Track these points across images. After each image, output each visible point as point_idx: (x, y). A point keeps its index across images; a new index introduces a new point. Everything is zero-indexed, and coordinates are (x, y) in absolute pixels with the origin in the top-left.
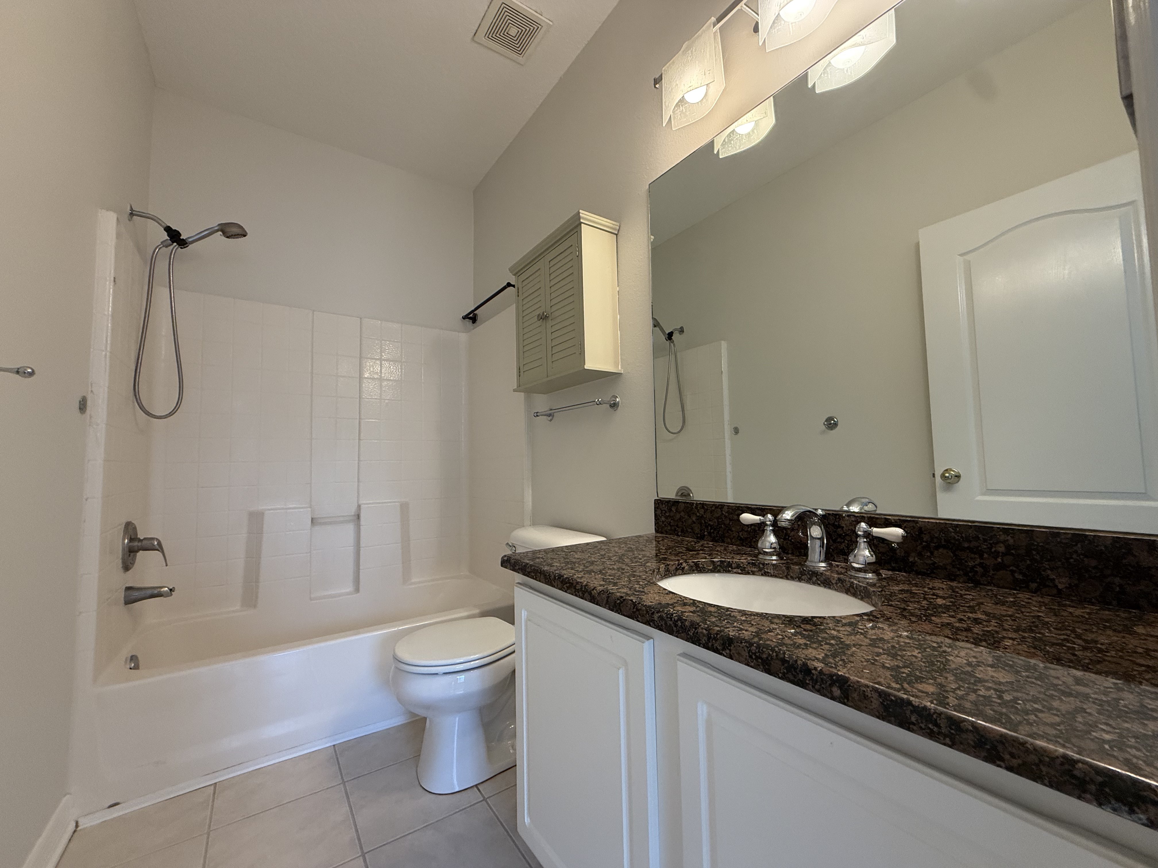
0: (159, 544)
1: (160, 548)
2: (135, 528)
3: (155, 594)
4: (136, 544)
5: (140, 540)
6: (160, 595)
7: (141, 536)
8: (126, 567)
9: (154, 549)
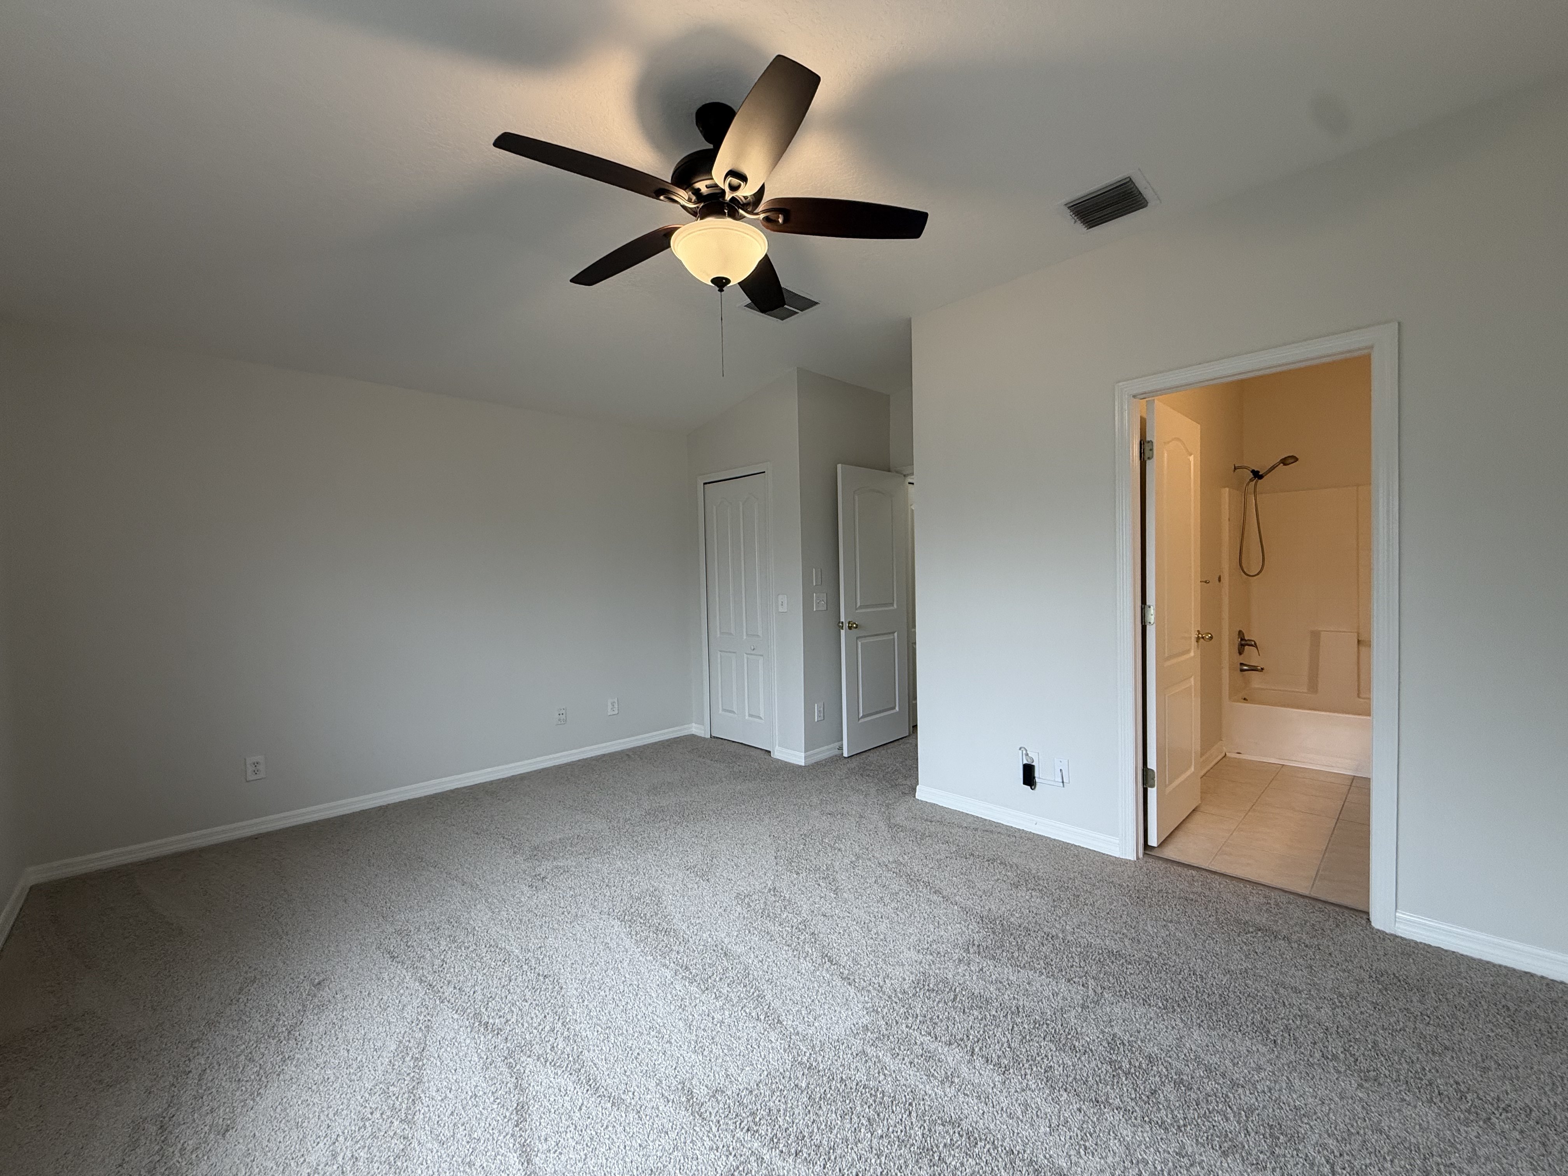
0: (1255, 643)
1: (1255, 646)
2: (1243, 634)
3: (1254, 669)
4: (1243, 642)
5: (1246, 640)
6: (1257, 670)
7: (1246, 638)
8: (1240, 653)
9: (1252, 646)
